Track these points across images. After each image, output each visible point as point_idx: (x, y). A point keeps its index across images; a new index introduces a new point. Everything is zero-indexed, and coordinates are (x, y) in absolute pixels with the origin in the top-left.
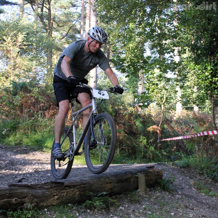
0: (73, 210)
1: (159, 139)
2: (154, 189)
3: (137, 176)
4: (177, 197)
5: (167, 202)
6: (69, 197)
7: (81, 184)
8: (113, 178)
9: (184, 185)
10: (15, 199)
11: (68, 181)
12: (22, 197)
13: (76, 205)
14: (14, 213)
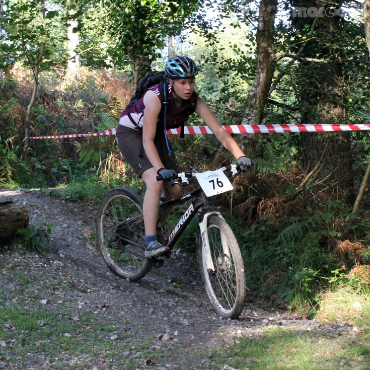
1: (26, 135)
2: (9, 249)
4: (56, 264)
5: (35, 277)
9: (70, 239)
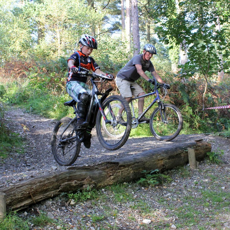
0: (128, 188)
1: (203, 108)
2: (203, 162)
3: (187, 151)
6: (124, 176)
7: (134, 163)
10: (75, 182)
11: (123, 161)
12: (81, 179)
13: (131, 183)
14: (75, 195)
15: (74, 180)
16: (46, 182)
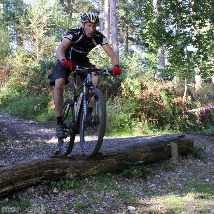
0: (112, 179)
1: (184, 110)
2: (186, 158)
3: (170, 144)
4: (209, 164)
5: (201, 169)
6: (107, 166)
7: (118, 154)
8: (148, 148)
11: (106, 152)
12: (63, 168)
13: (114, 174)
14: (58, 183)
15: (57, 168)
16: (28, 169)
